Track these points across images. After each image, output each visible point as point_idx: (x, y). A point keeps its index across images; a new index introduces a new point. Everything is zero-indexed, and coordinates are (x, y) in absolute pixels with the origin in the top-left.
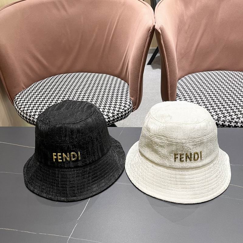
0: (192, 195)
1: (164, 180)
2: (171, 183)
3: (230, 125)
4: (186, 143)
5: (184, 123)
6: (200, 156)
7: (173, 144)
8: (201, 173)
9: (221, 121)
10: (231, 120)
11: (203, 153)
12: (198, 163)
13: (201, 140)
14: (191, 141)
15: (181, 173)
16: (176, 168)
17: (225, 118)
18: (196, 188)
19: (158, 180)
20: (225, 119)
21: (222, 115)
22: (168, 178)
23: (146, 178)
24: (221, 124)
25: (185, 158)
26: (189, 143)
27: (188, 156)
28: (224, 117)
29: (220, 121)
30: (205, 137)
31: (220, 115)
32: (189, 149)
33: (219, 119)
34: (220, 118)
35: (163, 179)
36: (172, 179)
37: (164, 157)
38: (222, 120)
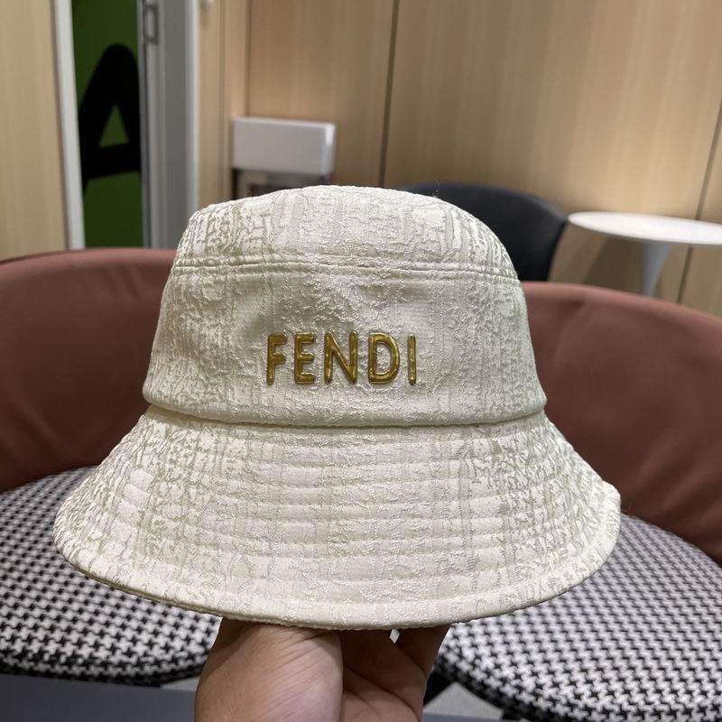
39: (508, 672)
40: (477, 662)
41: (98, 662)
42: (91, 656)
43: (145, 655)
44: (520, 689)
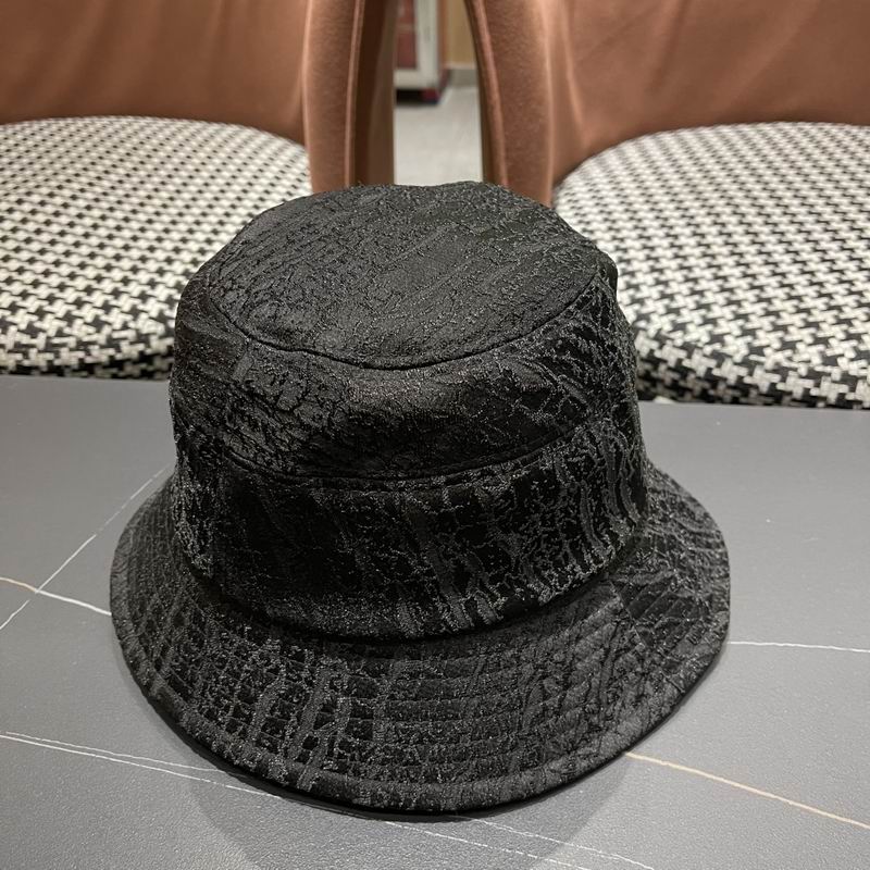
3: (814, 392)
9: (767, 371)
10: (819, 369)
17: (788, 353)
20: (790, 359)
21: (773, 339)
24: (764, 387)
28: (786, 345)
29: (758, 372)
31: (763, 339)
33: (754, 358)
34: (759, 351)
38: (769, 364)
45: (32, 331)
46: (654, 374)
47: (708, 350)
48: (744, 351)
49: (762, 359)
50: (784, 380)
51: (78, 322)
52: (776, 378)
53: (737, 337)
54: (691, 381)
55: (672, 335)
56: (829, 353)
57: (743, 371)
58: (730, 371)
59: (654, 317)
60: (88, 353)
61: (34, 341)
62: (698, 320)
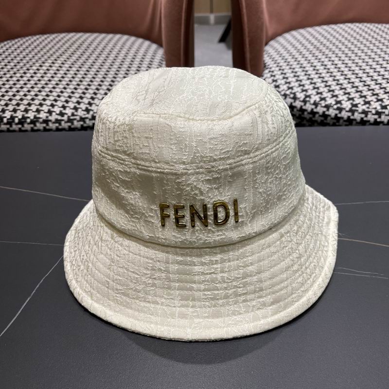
0: (208, 317)
1: (137, 276)
2: (154, 285)
3: (379, 120)
4: (186, 174)
5: (182, 115)
6: (232, 213)
7: (152, 177)
8: (237, 260)
9: (359, 113)
10: (380, 111)
11: (242, 203)
12: (227, 234)
13: (234, 165)
14: (202, 167)
15: (180, 258)
16: (166, 244)
17: (367, 105)
18: (221, 299)
19: (120, 275)
20: (368, 108)
21: (361, 101)
22: (148, 272)
23: (94, 269)
25: (188, 218)
26: (198, 173)
27: (197, 213)
28: (366, 103)
29: (356, 114)
30: (246, 156)
31: (357, 101)
32: (197, 192)
33: (354, 108)
34: (356, 106)
35: (133, 272)
36: (157, 275)
37: (136, 213)
38: (360, 110)
39: (331, 101)
40: (308, 99)
41: (41, 120)
42: (35, 117)
43: (73, 115)
44: (340, 110)
45: (62, 114)
46: (314, 119)
47: (335, 107)
48: (350, 106)
49: (357, 109)
50: (366, 116)
51: (80, 110)
52: (363, 116)
53: (346, 101)
54: (329, 120)
55: (320, 102)
56: (383, 104)
57: (350, 114)
58: (345, 114)
59: (312, 96)
60: (85, 122)
61: (63, 118)
62: (330, 96)
